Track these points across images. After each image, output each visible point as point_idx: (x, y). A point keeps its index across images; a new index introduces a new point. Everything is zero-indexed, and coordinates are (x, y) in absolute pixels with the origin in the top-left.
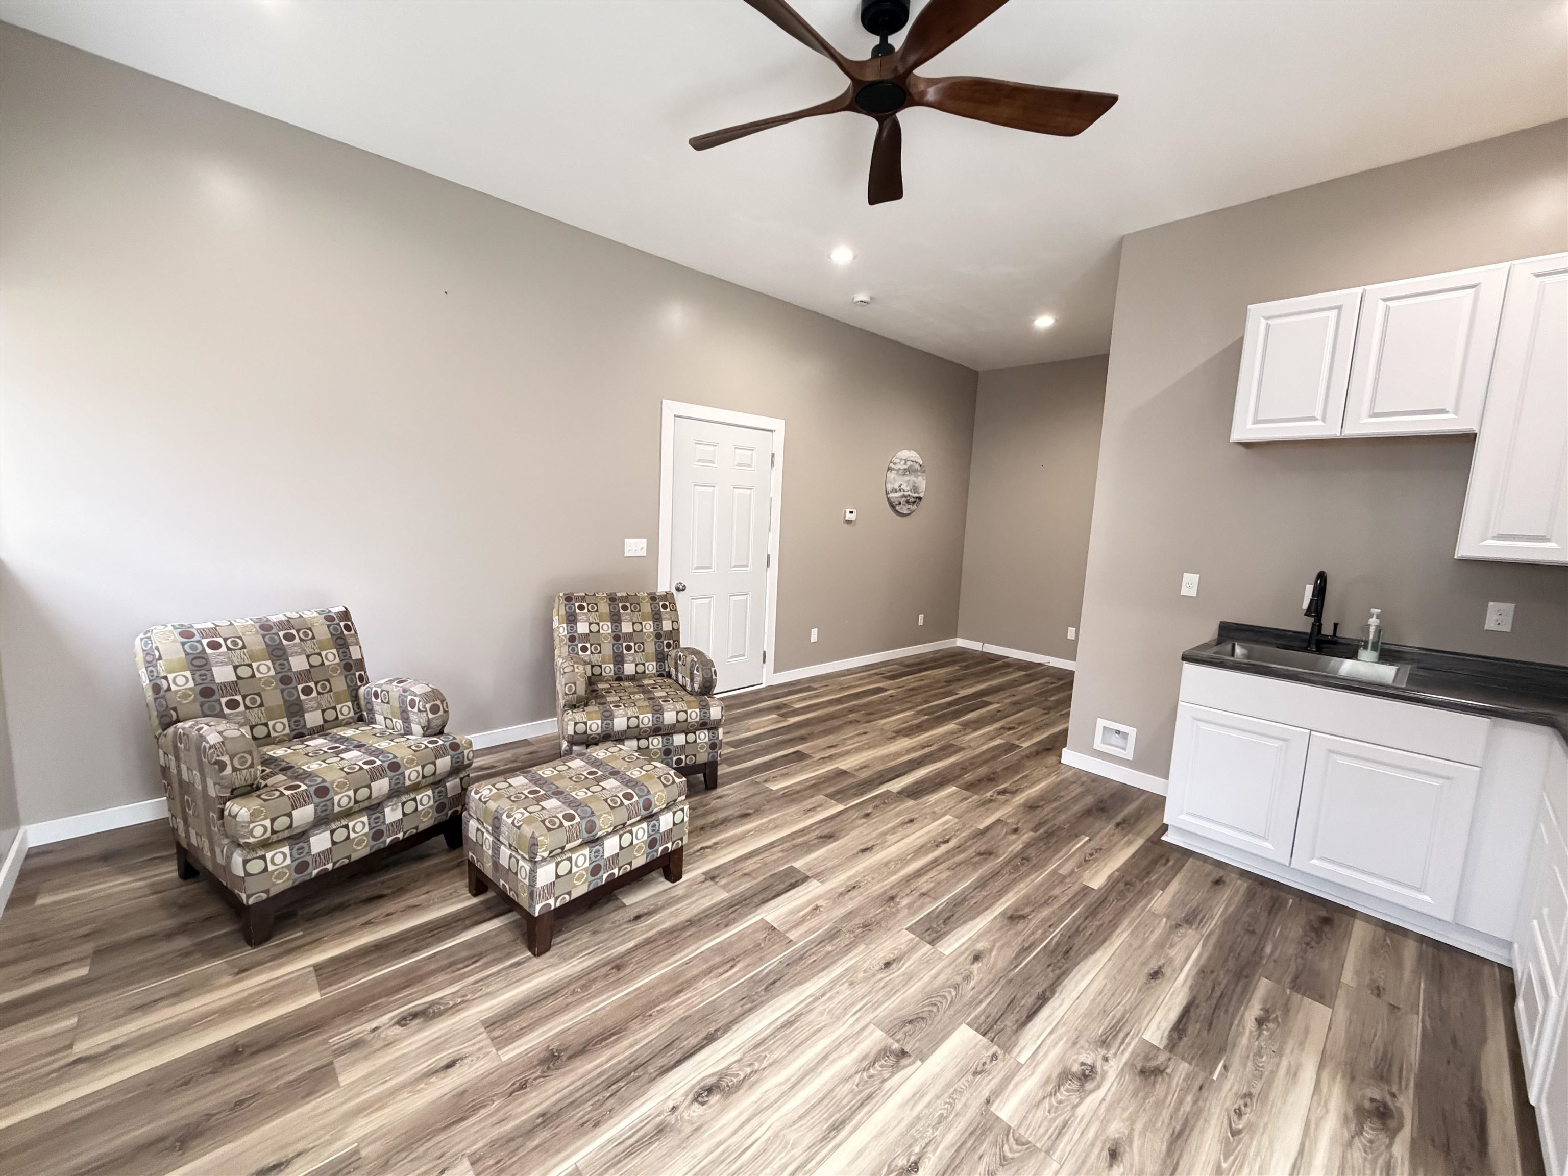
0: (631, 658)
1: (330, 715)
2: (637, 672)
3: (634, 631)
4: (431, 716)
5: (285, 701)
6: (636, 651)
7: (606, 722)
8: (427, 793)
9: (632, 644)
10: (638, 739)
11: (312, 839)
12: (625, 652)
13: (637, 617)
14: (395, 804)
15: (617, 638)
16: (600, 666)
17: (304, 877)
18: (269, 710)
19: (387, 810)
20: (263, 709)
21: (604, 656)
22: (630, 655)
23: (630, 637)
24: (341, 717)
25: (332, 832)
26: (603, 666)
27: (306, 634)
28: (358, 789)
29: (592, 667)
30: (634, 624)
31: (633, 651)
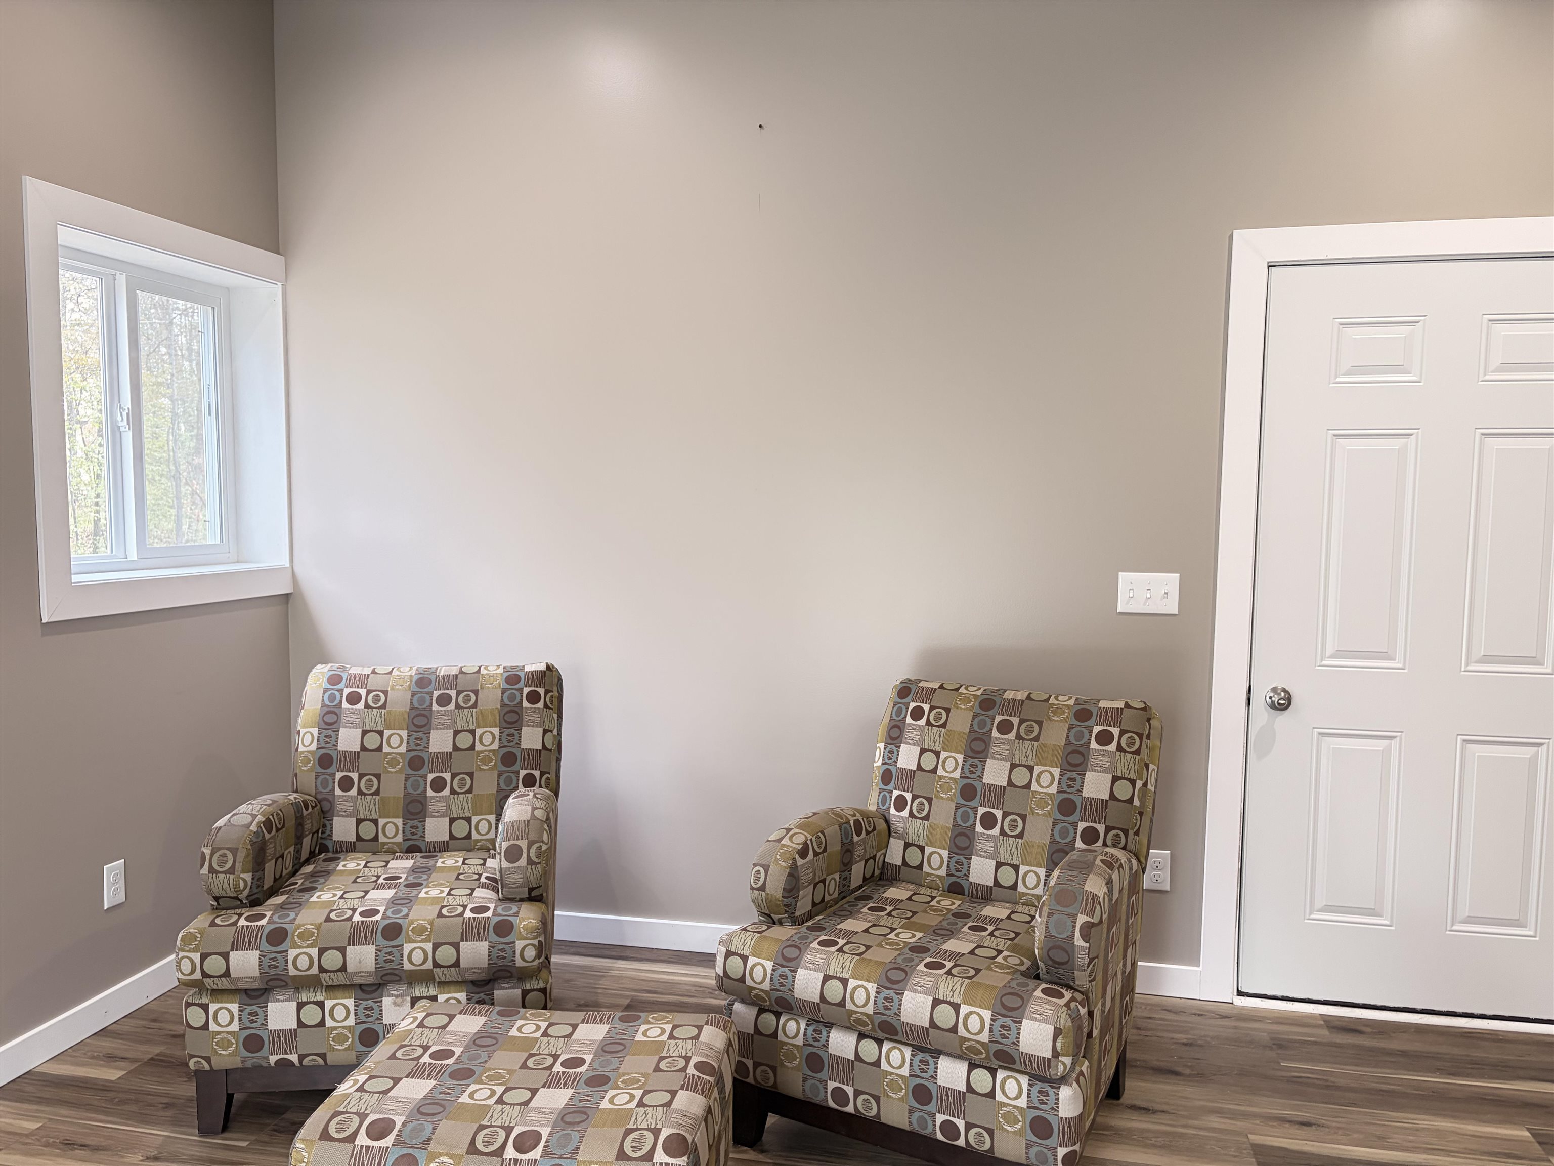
0: (988, 846)
1: (461, 829)
2: (996, 883)
3: (1010, 783)
4: (505, 864)
5: (406, 794)
6: (1003, 832)
7: (781, 970)
8: (458, 995)
9: (998, 814)
10: (862, 1036)
11: (271, 1005)
12: (979, 828)
13: (1026, 752)
14: (401, 996)
15: (968, 792)
16: (922, 849)
17: (253, 1059)
18: (383, 801)
19: (387, 1001)
20: (377, 798)
21: (932, 828)
22: (989, 838)
23: (997, 795)
24: (475, 836)
25: (300, 1006)
26: (928, 850)
27: (467, 699)
28: (326, 949)
29: (907, 845)
30: (1013, 766)
31: (996, 831)
